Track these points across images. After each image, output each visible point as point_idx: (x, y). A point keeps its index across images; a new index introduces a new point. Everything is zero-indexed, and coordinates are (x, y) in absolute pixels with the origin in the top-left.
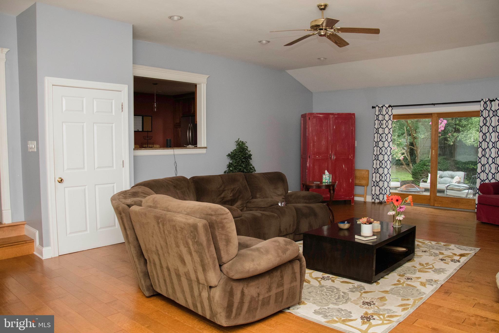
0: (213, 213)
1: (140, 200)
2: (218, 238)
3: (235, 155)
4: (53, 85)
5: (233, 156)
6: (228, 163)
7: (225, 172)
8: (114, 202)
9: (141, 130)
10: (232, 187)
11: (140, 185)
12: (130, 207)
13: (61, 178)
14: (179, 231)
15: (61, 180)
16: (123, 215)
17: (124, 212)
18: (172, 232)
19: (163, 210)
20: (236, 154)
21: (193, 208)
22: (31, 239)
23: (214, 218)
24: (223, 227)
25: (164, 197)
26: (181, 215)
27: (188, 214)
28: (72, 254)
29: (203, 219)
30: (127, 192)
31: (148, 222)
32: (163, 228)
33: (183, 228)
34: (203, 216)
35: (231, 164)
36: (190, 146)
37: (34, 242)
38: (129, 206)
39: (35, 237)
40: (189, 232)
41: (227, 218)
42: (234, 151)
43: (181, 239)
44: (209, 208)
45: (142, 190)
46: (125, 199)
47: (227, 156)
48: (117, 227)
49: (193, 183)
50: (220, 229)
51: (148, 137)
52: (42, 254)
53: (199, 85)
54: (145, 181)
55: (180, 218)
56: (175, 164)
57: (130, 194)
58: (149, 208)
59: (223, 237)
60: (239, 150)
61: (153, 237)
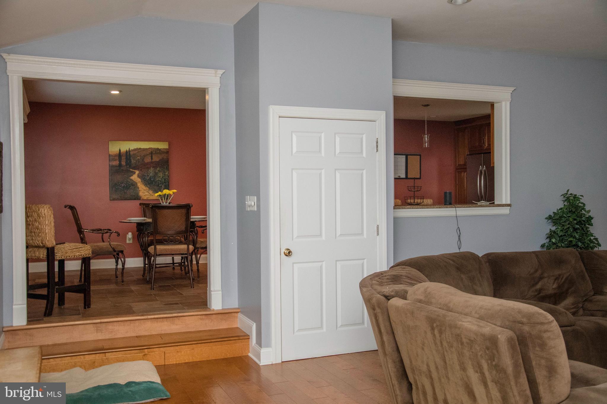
0: (524, 320)
1: (403, 290)
2: (534, 363)
3: (561, 217)
4: (279, 117)
5: (558, 219)
6: (548, 231)
7: (543, 246)
8: (364, 290)
9: (403, 176)
10: (557, 272)
11: (403, 265)
12: (389, 300)
13: (288, 249)
14: (465, 344)
15: (289, 253)
16: (378, 310)
17: (379, 307)
18: (455, 344)
19: (440, 308)
20: (563, 215)
21: (489, 310)
22: (245, 334)
23: (526, 328)
24: (543, 346)
25: (442, 287)
26: (469, 319)
27: (481, 318)
28: (301, 361)
29: (507, 328)
30: (384, 275)
31: (416, 326)
32: (440, 336)
33: (472, 340)
34: (507, 323)
35: (554, 232)
36: (483, 203)
37: (249, 339)
38: (388, 298)
39: (251, 332)
40: (484, 348)
41: (551, 331)
42: (559, 211)
43: (470, 358)
44: (517, 310)
45: (406, 273)
46: (381, 286)
47: (546, 218)
48: (366, 325)
49: (488, 264)
50: (537, 349)
51: (414, 187)
52: (259, 358)
53: (497, 104)
54: (411, 259)
55: (468, 323)
56: (458, 231)
57: (388, 279)
58: (419, 304)
59: (543, 362)
60: (568, 209)
61: (423, 349)
